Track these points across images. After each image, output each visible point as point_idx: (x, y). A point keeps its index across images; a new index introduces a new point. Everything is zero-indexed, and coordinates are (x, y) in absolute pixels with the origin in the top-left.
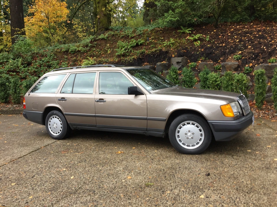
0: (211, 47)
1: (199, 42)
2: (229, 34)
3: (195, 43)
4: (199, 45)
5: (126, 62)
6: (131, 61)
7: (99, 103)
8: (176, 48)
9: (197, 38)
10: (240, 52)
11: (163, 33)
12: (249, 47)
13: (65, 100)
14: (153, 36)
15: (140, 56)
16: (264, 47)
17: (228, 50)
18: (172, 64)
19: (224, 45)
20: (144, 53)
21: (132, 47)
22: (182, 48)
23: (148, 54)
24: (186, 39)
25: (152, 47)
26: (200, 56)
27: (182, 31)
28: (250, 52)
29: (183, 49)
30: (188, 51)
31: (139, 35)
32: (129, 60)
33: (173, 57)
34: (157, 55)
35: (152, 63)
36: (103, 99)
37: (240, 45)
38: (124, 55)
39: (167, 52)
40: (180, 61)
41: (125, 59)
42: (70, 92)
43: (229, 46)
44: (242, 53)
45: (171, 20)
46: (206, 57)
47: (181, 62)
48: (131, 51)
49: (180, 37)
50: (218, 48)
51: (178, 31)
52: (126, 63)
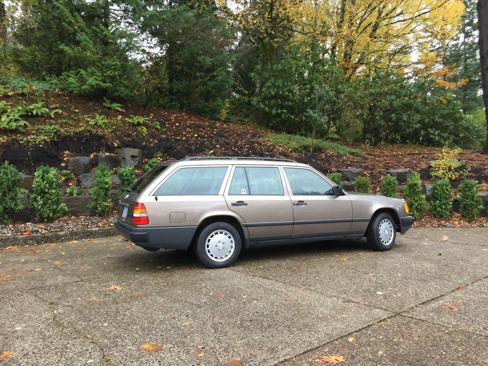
0: (167, 140)
1: (144, 128)
2: (177, 124)
3: (139, 129)
4: (146, 133)
5: (28, 145)
6: (41, 146)
7: (301, 206)
8: (112, 132)
9: (142, 122)
10: (212, 151)
11: (71, 100)
12: (217, 146)
13: (246, 205)
14: (54, 102)
15: (54, 137)
16: (235, 148)
17: (193, 147)
18: (124, 158)
19: (184, 138)
20: (58, 133)
21: (21, 116)
22: (122, 133)
23: (69, 136)
24: (119, 119)
25: (65, 123)
26: (157, 150)
27: (108, 106)
28: (223, 153)
29: (125, 136)
30: (134, 139)
31: (23, 95)
32: (35, 142)
33: (119, 147)
34: (87, 140)
35: (77, 152)
36: (302, 201)
37: (206, 143)
38: (16, 131)
39: (101, 137)
40: (136, 154)
41: (25, 139)
42: (245, 193)
43: (193, 142)
44: (214, 152)
45: (97, 85)
46: (164, 153)
47: (137, 156)
48: (25, 126)
49: (108, 116)
50: (178, 142)
51: (104, 104)
52: (29, 148)
